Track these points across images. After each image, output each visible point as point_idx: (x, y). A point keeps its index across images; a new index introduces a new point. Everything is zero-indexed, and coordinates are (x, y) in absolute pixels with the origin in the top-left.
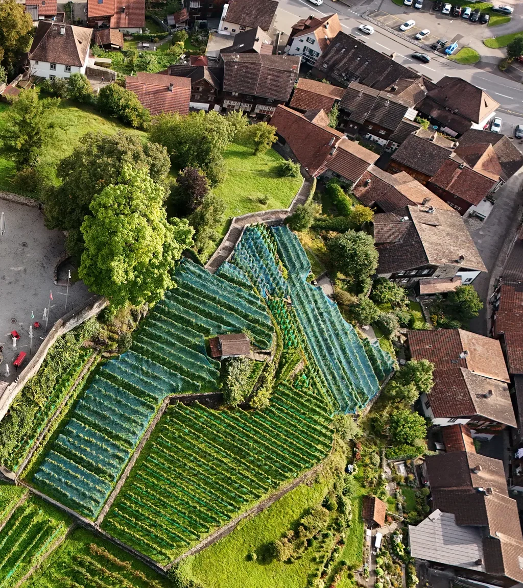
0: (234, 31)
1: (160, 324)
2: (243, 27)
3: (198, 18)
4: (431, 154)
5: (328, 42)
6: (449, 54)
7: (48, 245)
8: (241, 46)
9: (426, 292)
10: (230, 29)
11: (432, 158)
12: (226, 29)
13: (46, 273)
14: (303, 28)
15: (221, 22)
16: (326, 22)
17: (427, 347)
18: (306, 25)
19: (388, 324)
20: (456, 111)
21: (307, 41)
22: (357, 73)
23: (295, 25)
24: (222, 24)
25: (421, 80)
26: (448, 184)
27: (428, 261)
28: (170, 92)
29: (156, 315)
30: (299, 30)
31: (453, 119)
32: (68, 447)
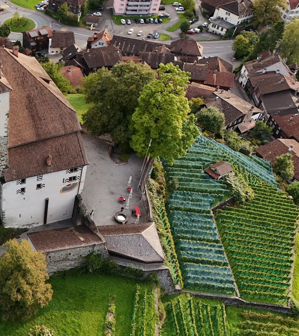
0: (57, 52)
1: (176, 172)
2: (62, 48)
3: (36, 51)
4: (199, 71)
5: (109, 42)
6: (157, 38)
7: (95, 147)
8: (70, 54)
9: (243, 131)
10: (55, 51)
11: (201, 72)
12: (53, 52)
13: (107, 161)
14: (93, 40)
15: (50, 49)
16: (105, 33)
17: (270, 153)
18: (94, 38)
19: (246, 149)
20: (188, 54)
21: (99, 44)
22: (132, 52)
23: (88, 40)
24: (50, 50)
25: (164, 45)
26: (214, 82)
27: (242, 113)
28: (69, 73)
29: (170, 169)
30: (91, 42)
31: (188, 58)
32: (191, 257)
